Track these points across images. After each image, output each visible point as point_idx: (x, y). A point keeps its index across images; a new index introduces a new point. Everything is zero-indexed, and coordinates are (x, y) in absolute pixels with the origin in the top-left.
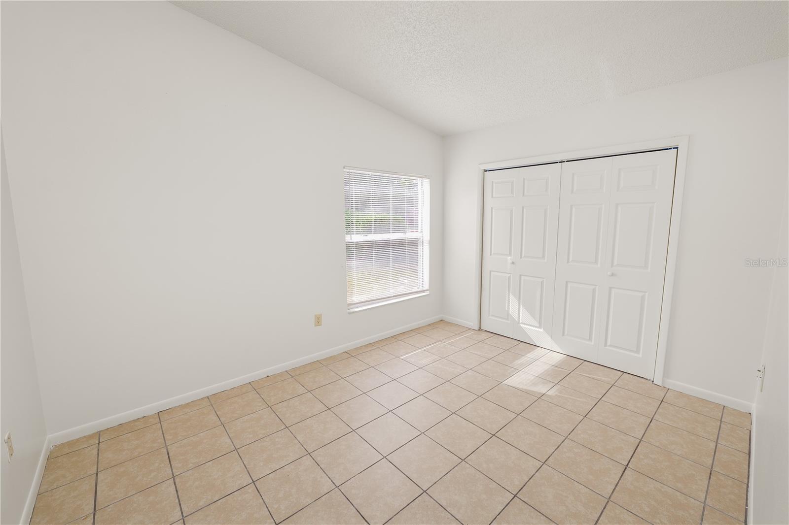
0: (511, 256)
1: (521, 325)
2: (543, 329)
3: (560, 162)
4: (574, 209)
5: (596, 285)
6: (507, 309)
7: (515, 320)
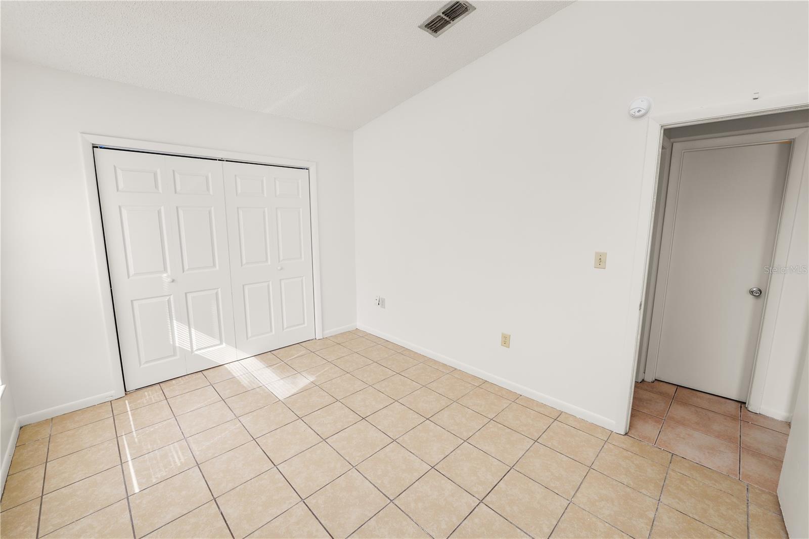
0: (167, 272)
1: (196, 352)
2: (226, 343)
3: (219, 160)
4: (241, 212)
5: (269, 281)
6: (172, 343)
7: (188, 351)
